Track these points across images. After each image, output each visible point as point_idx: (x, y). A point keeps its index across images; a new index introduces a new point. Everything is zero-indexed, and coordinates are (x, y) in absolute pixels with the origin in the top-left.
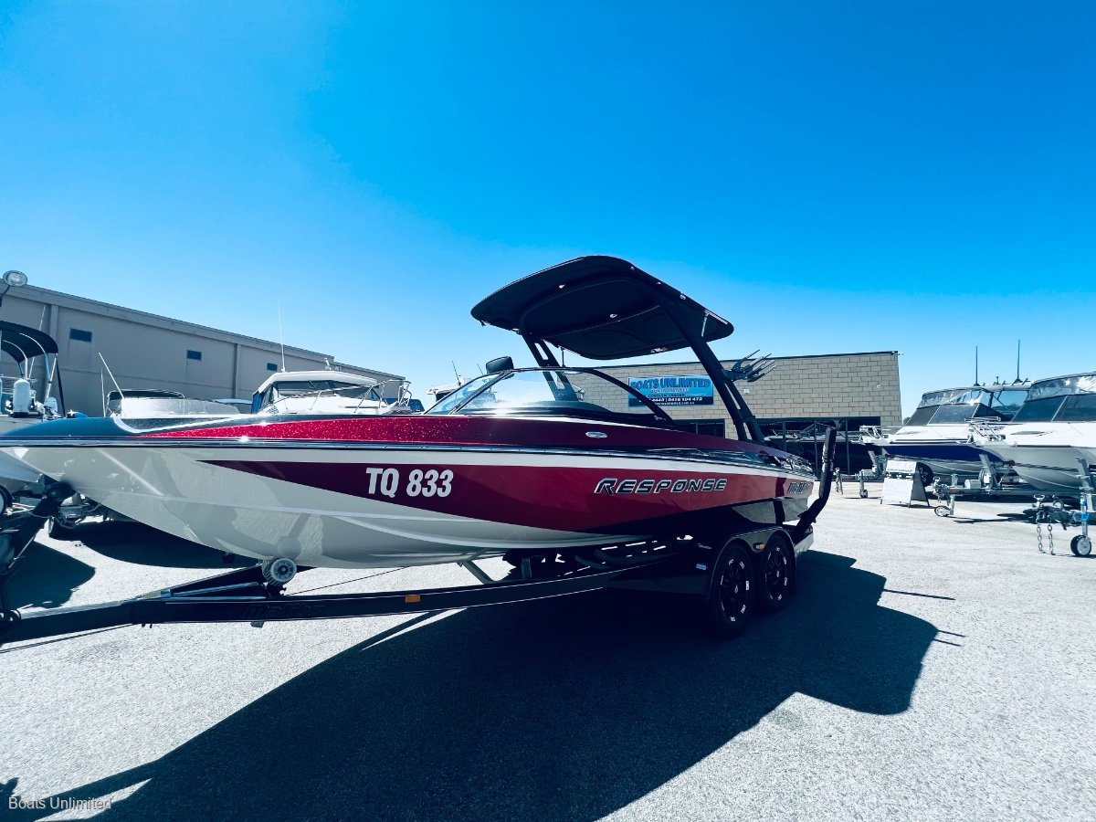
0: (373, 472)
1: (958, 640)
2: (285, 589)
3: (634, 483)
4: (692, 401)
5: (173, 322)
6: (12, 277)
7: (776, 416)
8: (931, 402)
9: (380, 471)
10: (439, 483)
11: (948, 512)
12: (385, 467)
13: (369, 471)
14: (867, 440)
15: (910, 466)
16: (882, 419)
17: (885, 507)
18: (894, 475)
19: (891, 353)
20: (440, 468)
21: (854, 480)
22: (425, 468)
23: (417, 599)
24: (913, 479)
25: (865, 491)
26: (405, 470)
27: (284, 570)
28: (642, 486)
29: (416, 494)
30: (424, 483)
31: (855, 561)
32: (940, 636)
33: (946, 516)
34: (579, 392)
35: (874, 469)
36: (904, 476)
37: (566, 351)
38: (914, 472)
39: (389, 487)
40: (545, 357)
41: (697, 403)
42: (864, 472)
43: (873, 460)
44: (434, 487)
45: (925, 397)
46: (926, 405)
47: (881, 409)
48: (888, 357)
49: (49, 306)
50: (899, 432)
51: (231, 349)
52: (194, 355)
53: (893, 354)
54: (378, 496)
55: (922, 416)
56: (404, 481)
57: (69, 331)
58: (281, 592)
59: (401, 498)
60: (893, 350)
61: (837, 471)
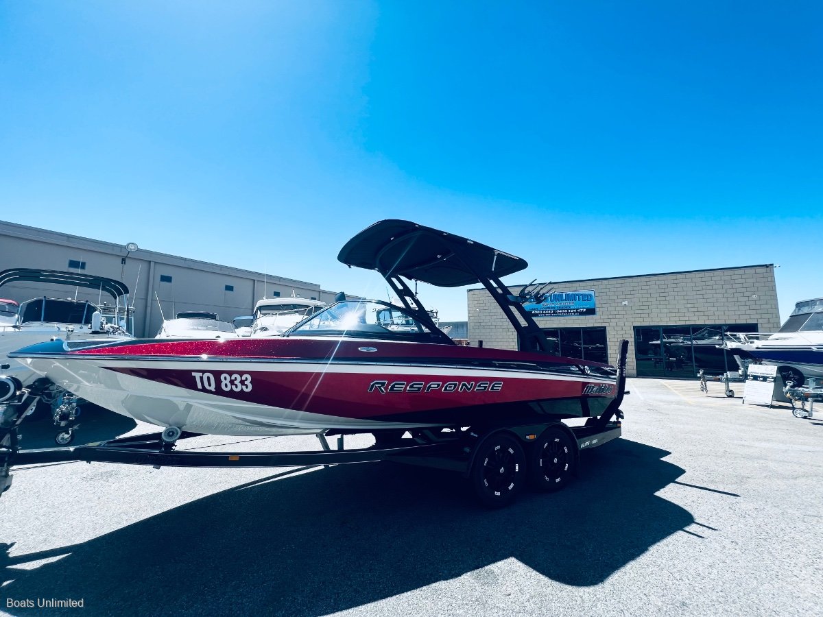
0: (197, 375)
1: (706, 533)
2: (176, 446)
3: (403, 384)
4: (577, 312)
5: (221, 267)
6: (130, 246)
7: (652, 324)
8: (805, 310)
9: (201, 374)
10: (242, 382)
11: (806, 414)
12: (204, 372)
13: (193, 374)
14: (731, 345)
15: (770, 369)
16: (759, 326)
17: (746, 406)
18: (755, 378)
19: (766, 266)
20: (241, 373)
21: (719, 380)
22: (230, 373)
23: (236, 458)
24: (774, 381)
25: (731, 391)
26: (217, 374)
27: (171, 434)
28: (411, 387)
29: (228, 389)
30: (232, 382)
31: (668, 453)
32: (692, 528)
33: (805, 417)
34: (432, 311)
35: (740, 372)
36: (765, 379)
37: (419, 282)
38: (775, 376)
39: (210, 385)
40: (400, 287)
41: (581, 313)
42: (729, 374)
43: (739, 363)
44: (239, 385)
45: (799, 305)
46: (801, 313)
47: (758, 316)
48: (763, 270)
49: (150, 262)
50: (771, 337)
51: (252, 283)
52: (229, 288)
53: (769, 267)
54: (204, 390)
55: (795, 323)
56: (218, 382)
57: (159, 277)
58: (174, 448)
59: (219, 391)
60: (768, 263)
61: (701, 372)
